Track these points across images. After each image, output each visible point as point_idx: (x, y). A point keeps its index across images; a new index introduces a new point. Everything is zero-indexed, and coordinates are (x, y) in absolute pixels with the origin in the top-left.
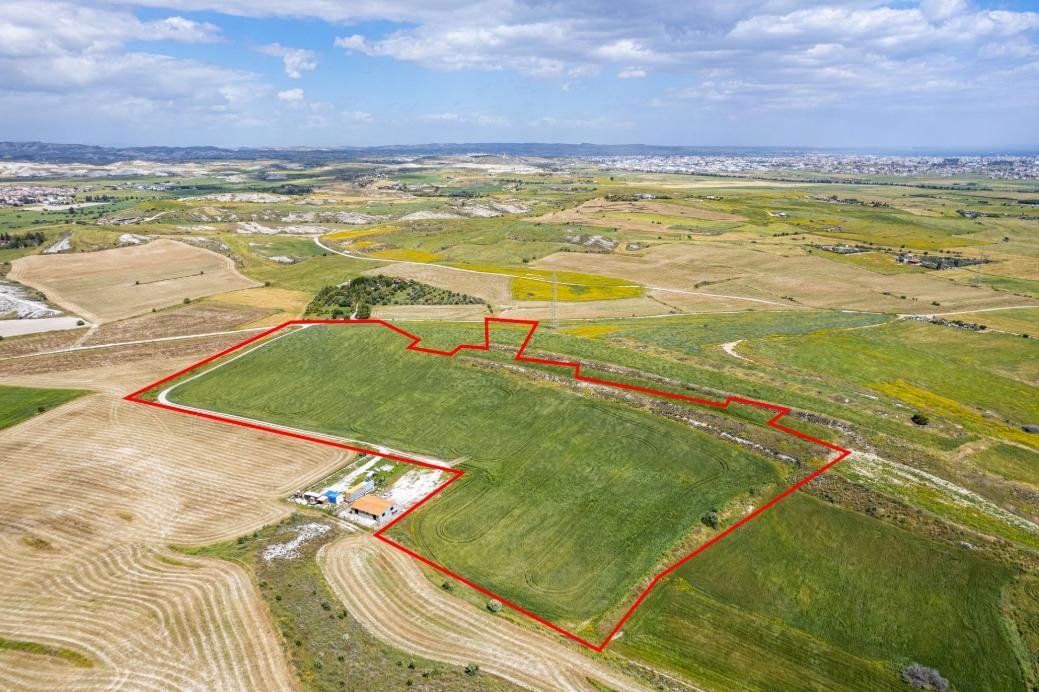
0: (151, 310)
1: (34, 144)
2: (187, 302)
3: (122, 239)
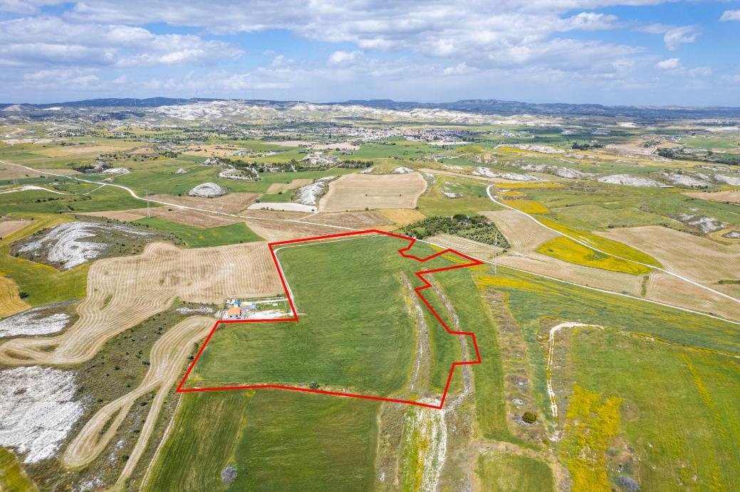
0: (345, 210)
1: (492, 100)
2: (367, 209)
3: (396, 170)
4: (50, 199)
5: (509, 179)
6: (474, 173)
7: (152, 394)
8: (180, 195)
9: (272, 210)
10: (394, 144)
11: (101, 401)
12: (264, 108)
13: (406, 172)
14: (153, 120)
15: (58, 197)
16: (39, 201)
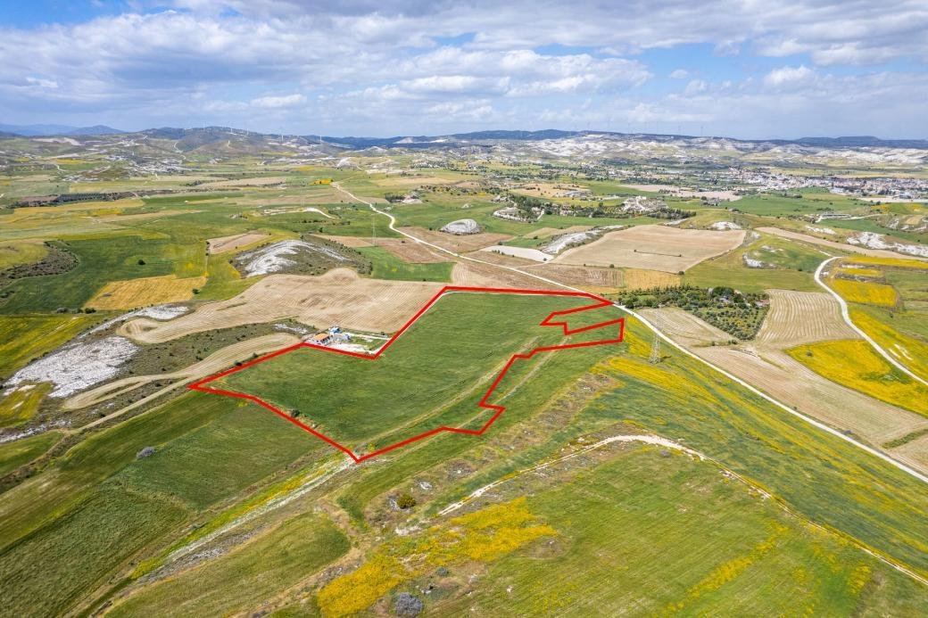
0: (583, 264)
2: (612, 267)
3: (714, 226)
4: (315, 221)
5: (909, 255)
6: (851, 240)
7: (176, 380)
8: (431, 229)
9: (503, 254)
10: (800, 197)
11: (131, 373)
12: (663, 145)
13: (728, 229)
14: (522, 154)
15: (323, 219)
16: (305, 222)
